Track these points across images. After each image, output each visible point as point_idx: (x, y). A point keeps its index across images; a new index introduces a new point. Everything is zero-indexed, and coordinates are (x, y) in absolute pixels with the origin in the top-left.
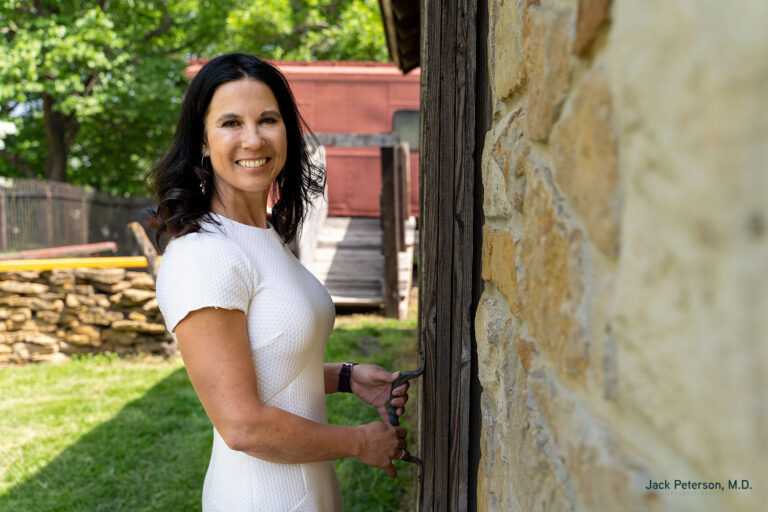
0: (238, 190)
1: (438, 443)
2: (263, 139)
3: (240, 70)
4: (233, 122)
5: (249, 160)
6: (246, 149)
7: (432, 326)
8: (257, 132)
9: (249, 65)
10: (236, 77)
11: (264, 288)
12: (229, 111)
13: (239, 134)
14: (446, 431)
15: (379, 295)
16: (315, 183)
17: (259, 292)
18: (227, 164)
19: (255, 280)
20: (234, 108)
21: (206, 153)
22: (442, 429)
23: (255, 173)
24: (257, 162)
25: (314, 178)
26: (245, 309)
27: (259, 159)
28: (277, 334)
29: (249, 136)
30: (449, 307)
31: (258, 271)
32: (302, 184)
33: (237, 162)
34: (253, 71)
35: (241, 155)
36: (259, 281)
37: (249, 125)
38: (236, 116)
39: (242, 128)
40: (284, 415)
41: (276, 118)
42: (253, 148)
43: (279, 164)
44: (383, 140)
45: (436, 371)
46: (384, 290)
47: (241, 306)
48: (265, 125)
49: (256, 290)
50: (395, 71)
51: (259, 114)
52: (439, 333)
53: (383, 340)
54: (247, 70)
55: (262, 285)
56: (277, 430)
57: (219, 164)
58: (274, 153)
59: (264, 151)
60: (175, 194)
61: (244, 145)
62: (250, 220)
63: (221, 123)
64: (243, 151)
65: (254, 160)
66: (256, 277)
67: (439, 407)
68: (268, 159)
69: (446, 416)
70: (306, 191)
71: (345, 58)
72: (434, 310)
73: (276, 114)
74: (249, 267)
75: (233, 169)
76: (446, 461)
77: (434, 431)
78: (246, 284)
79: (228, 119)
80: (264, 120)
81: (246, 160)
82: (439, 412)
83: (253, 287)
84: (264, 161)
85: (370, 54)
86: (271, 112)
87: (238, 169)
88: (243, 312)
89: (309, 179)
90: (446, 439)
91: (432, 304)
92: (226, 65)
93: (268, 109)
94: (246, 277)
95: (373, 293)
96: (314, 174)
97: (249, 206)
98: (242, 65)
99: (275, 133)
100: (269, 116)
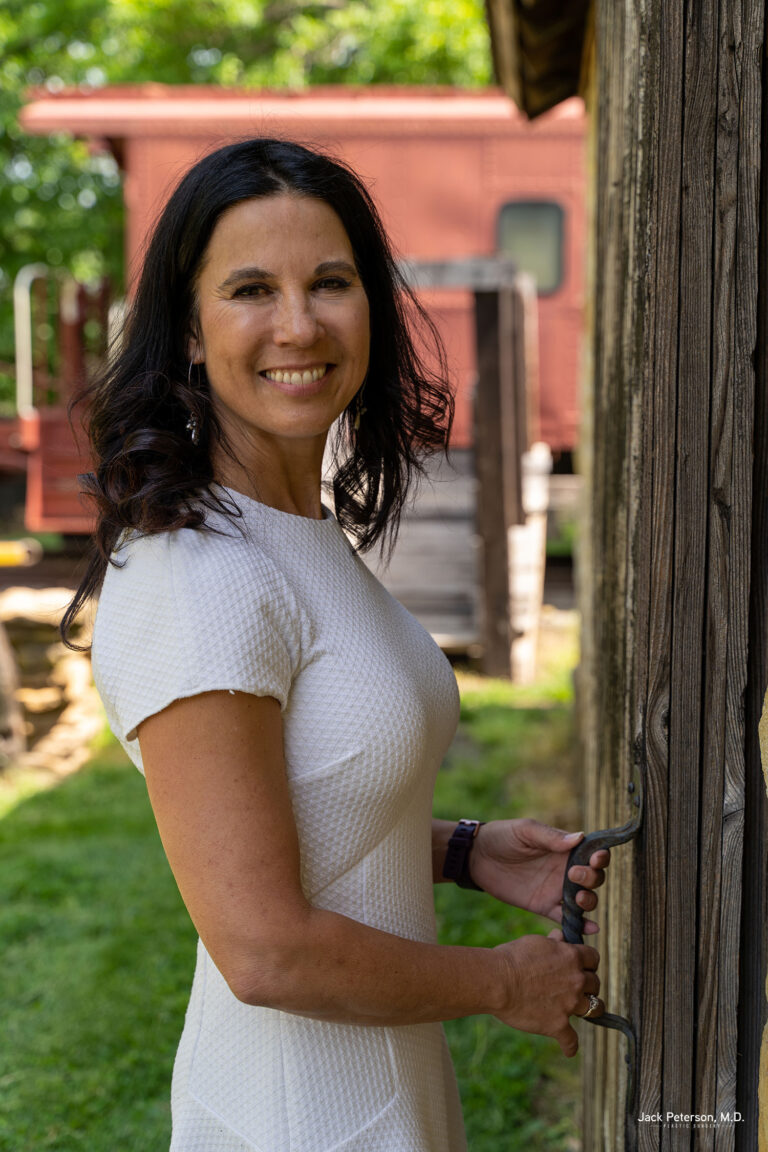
0: (267, 436)
1: (672, 987)
2: (319, 323)
3: (271, 175)
4: (255, 287)
5: (290, 369)
6: (284, 345)
7: (659, 732)
8: (308, 309)
9: (291, 165)
10: (263, 189)
11: (324, 653)
12: (249, 264)
13: (269, 314)
14: (688, 962)
15: (468, 626)
16: (428, 423)
17: (312, 661)
18: (243, 378)
19: (306, 636)
20: (259, 259)
21: (196, 356)
22: (681, 957)
23: (301, 396)
24: (307, 375)
25: (426, 411)
26: (283, 696)
27: (310, 367)
28: (350, 754)
29: (290, 317)
30: (697, 693)
31: (309, 614)
32: (399, 425)
33: (263, 374)
34: (300, 175)
35: (272, 358)
36: (314, 637)
37: (291, 295)
38: (261, 275)
39: (274, 300)
40: (353, 929)
41: (345, 276)
42: (300, 341)
43: (351, 377)
44: (478, 273)
45: (667, 831)
46: (480, 616)
47: (278, 689)
48: (323, 293)
49: (307, 657)
50: (502, 109)
51: (311, 269)
52: (675, 748)
53: (482, 731)
54: (286, 175)
55: (319, 646)
56: (341, 962)
57: (223, 379)
58: (343, 356)
59: (320, 350)
60: (145, 439)
61: (280, 337)
62: (287, 500)
63: (231, 289)
64: (275, 349)
65: (300, 369)
66: (306, 628)
67: (673, 912)
68: (330, 368)
69: (690, 929)
70: (408, 441)
71: (383, 79)
72: (664, 699)
73: (349, 269)
74: (293, 606)
75: (255, 388)
76: (689, 1027)
77: (664, 962)
78: (286, 643)
79: (245, 282)
80: (322, 282)
81: (282, 369)
82: (673, 922)
83: (301, 650)
84: (321, 372)
85: (442, 71)
86: (337, 265)
87: (266, 390)
88: (277, 702)
89: (417, 413)
90: (689, 979)
91: (660, 686)
92: (241, 165)
93: (332, 259)
94: (288, 628)
95: (453, 621)
96: (429, 404)
97: (286, 469)
98: (274, 164)
99: (344, 311)
100: (331, 273)
